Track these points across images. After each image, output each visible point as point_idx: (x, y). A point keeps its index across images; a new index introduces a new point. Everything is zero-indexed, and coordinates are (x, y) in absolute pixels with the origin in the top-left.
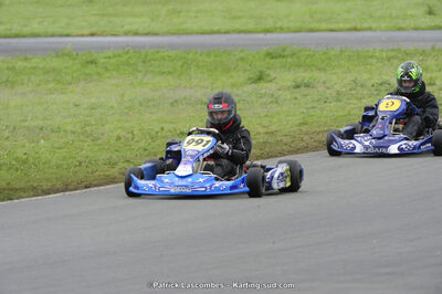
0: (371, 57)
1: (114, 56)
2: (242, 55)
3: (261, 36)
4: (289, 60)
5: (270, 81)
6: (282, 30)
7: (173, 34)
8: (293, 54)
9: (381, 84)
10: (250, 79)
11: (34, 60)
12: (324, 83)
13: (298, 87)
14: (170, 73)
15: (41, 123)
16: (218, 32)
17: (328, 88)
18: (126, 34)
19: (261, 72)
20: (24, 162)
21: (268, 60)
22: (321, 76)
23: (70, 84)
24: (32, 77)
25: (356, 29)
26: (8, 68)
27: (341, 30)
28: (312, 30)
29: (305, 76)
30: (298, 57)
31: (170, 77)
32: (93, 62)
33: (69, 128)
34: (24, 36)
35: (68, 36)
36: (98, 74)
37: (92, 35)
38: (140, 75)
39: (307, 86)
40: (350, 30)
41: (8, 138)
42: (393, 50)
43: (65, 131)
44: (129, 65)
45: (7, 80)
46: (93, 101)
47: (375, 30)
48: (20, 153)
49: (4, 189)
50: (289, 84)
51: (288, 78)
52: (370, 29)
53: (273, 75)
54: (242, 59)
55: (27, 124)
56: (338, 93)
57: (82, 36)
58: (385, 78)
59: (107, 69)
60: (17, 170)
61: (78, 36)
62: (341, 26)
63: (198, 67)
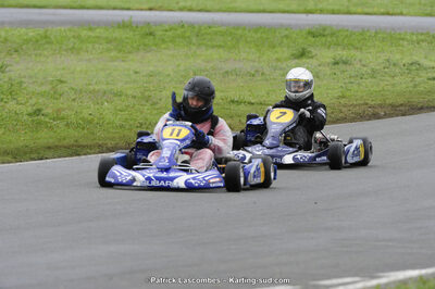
0: (403, 39)
1: (171, 30)
2: (287, 32)
3: (304, 16)
4: (329, 39)
5: (312, 57)
6: (322, 12)
7: (224, 11)
8: (333, 34)
9: (412, 64)
10: (293, 55)
11: (98, 30)
12: (360, 61)
13: (336, 63)
14: (220, 46)
15: (104, 87)
16: (264, 11)
17: (364, 66)
18: (181, 10)
19: (303, 49)
20: (90, 122)
21: (310, 38)
22: (358, 55)
23: (130, 53)
24: (97, 46)
25: (388, 14)
26: (74, 37)
27: (375, 14)
28: (349, 13)
29: (343, 54)
30: (337, 37)
31: (221, 50)
32: (151, 34)
33: (129, 92)
34: (88, 8)
35: (128, 9)
36: (156, 45)
37: (151, 9)
38: (194, 48)
39: (345, 63)
40: (383, 14)
41: (74, 100)
42: (422, 34)
43: (126, 95)
44: (183, 37)
45: (73, 48)
46: (151, 68)
47: (405, 15)
48: (85, 113)
49: (73, 146)
50: (328, 60)
51: (327, 55)
52: (401, 14)
53: (314, 52)
54: (287, 37)
55: (91, 88)
56: (373, 70)
57: (142, 10)
58: (415, 58)
59: (163, 41)
60: (83, 129)
61: (138, 9)
62: (375, 10)
63: (247, 42)
